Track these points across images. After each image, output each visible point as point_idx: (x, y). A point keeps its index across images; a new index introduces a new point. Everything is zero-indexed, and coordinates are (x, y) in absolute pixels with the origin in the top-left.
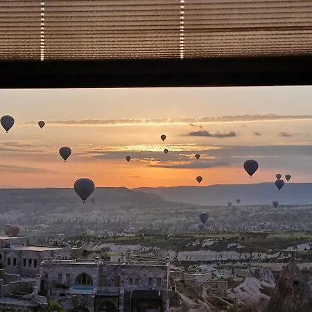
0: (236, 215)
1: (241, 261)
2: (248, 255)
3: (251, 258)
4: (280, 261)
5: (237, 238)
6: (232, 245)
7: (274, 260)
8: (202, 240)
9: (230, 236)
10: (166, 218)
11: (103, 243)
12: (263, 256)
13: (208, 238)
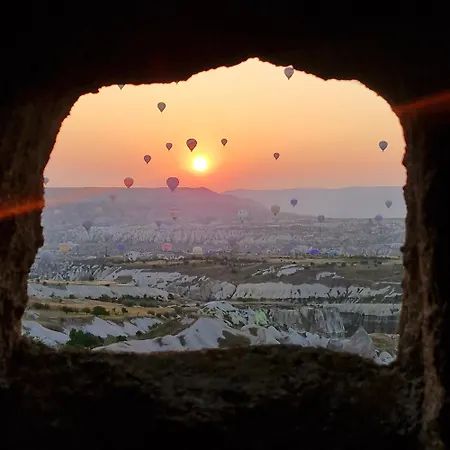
0: (370, 232)
1: (331, 300)
2: (343, 290)
3: (347, 295)
4: (388, 301)
5: (334, 264)
6: (324, 274)
7: (379, 299)
8: (278, 267)
9: (325, 261)
10: (261, 236)
11: (124, 268)
12: (365, 292)
13: (288, 264)
